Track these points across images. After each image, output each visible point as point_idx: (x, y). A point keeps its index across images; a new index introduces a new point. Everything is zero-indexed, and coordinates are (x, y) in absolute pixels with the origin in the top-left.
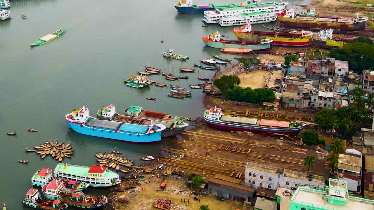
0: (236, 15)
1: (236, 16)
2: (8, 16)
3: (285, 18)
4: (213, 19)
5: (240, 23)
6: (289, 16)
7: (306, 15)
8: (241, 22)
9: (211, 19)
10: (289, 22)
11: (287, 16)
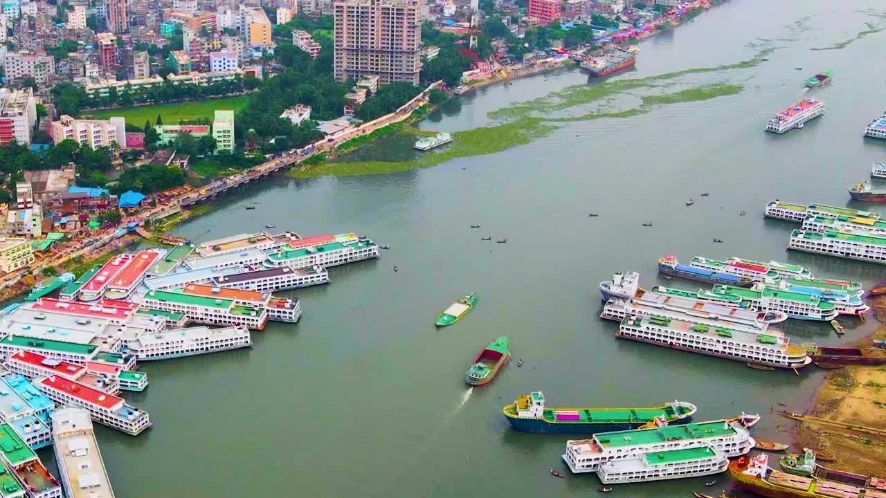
0: (636, 454)
1: (636, 457)
2: (145, 424)
3: (746, 476)
4: (586, 464)
5: (644, 477)
6: (756, 473)
7: (794, 468)
8: (646, 475)
9: (581, 464)
10: (754, 485)
11: (750, 472)
